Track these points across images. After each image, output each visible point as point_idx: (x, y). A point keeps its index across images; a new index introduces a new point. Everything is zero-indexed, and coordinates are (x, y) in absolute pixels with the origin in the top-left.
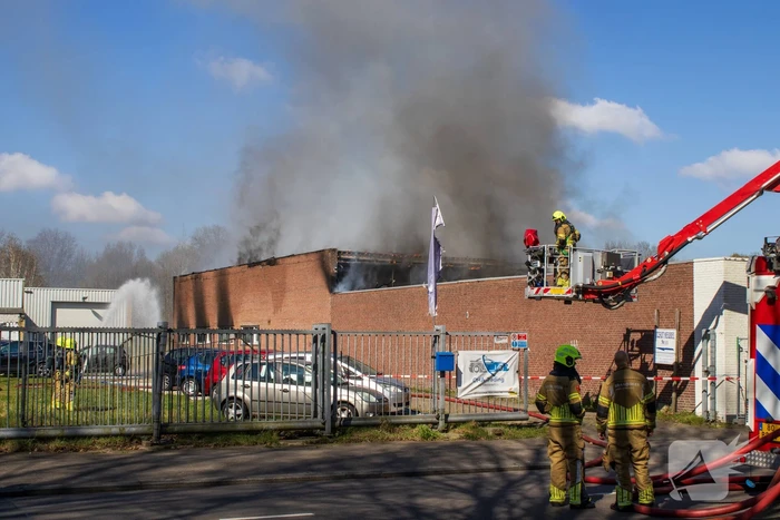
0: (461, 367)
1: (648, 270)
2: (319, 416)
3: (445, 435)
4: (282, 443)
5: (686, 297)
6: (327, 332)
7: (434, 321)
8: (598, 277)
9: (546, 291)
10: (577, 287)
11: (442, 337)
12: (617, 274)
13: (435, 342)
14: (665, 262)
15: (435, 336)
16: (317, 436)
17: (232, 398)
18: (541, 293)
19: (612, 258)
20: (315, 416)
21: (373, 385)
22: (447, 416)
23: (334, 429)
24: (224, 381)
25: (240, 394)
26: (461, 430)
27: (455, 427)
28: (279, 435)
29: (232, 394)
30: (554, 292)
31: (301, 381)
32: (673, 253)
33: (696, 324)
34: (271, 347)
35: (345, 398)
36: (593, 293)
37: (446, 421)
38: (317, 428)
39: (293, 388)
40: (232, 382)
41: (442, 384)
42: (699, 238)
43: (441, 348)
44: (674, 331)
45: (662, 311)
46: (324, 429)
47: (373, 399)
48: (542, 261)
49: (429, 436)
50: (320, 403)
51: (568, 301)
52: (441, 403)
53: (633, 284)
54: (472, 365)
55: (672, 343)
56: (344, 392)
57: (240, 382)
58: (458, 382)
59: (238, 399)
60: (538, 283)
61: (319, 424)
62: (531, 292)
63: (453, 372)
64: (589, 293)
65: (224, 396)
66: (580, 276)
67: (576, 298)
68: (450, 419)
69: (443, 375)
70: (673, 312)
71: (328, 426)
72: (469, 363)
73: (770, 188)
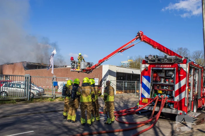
0: (59, 85)
1: (96, 66)
2: (26, 96)
3: (55, 100)
4: (17, 103)
5: (101, 72)
6: (29, 76)
7: (53, 75)
8: (86, 67)
9: (75, 70)
10: (82, 69)
11: (55, 78)
12: (89, 67)
13: (53, 79)
14: (100, 65)
15: (53, 78)
16: (26, 101)
17: (4, 91)
18: (74, 70)
19: (89, 64)
20: (25, 96)
21: (37, 89)
22: (55, 96)
23: (30, 99)
24: (2, 87)
25: (6, 91)
26: (58, 99)
27: (57, 98)
28: (16, 101)
29: (4, 90)
30: (77, 70)
31: (20, 88)
32: (101, 63)
33: (103, 78)
34: (13, 80)
35: (32, 92)
36: (85, 70)
37: (55, 97)
38: (25, 99)
39: (18, 89)
40: (4, 88)
41: (54, 89)
42: (107, 60)
43: (55, 81)
44: (98, 79)
45: (95, 75)
46: (27, 99)
47: (37, 92)
48: (75, 64)
49: (52, 100)
50: (26, 93)
51: (79, 72)
52: (54, 93)
53: (93, 69)
54: (61, 85)
55: (98, 81)
56: (32, 90)
57: (6, 88)
58: (58, 88)
59: (5, 92)
60: (73, 68)
61: (26, 98)
62: (72, 70)
63: (57, 86)
64: (84, 70)
65: (2, 91)
66: (82, 67)
67: (81, 72)
68: (56, 96)
69: (55, 87)
70: (98, 75)
71: (28, 98)
72: (60, 84)
73: (120, 51)
